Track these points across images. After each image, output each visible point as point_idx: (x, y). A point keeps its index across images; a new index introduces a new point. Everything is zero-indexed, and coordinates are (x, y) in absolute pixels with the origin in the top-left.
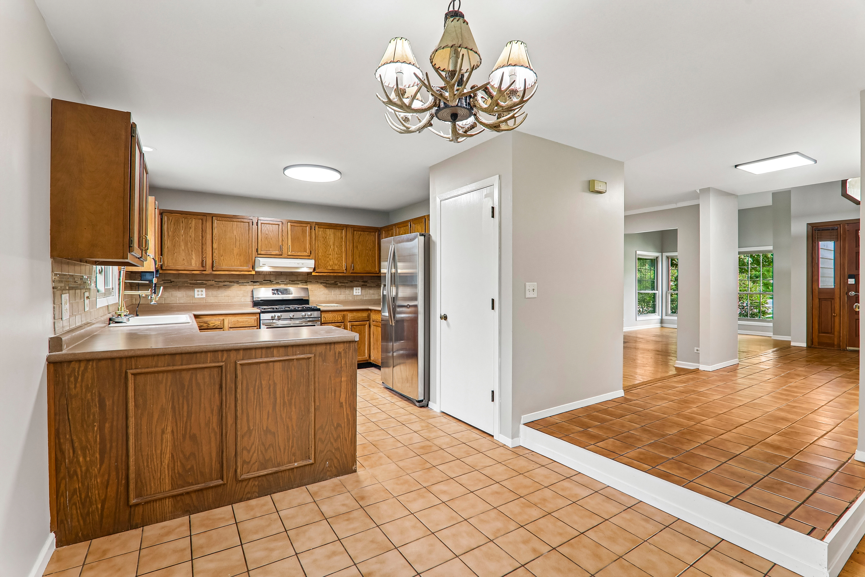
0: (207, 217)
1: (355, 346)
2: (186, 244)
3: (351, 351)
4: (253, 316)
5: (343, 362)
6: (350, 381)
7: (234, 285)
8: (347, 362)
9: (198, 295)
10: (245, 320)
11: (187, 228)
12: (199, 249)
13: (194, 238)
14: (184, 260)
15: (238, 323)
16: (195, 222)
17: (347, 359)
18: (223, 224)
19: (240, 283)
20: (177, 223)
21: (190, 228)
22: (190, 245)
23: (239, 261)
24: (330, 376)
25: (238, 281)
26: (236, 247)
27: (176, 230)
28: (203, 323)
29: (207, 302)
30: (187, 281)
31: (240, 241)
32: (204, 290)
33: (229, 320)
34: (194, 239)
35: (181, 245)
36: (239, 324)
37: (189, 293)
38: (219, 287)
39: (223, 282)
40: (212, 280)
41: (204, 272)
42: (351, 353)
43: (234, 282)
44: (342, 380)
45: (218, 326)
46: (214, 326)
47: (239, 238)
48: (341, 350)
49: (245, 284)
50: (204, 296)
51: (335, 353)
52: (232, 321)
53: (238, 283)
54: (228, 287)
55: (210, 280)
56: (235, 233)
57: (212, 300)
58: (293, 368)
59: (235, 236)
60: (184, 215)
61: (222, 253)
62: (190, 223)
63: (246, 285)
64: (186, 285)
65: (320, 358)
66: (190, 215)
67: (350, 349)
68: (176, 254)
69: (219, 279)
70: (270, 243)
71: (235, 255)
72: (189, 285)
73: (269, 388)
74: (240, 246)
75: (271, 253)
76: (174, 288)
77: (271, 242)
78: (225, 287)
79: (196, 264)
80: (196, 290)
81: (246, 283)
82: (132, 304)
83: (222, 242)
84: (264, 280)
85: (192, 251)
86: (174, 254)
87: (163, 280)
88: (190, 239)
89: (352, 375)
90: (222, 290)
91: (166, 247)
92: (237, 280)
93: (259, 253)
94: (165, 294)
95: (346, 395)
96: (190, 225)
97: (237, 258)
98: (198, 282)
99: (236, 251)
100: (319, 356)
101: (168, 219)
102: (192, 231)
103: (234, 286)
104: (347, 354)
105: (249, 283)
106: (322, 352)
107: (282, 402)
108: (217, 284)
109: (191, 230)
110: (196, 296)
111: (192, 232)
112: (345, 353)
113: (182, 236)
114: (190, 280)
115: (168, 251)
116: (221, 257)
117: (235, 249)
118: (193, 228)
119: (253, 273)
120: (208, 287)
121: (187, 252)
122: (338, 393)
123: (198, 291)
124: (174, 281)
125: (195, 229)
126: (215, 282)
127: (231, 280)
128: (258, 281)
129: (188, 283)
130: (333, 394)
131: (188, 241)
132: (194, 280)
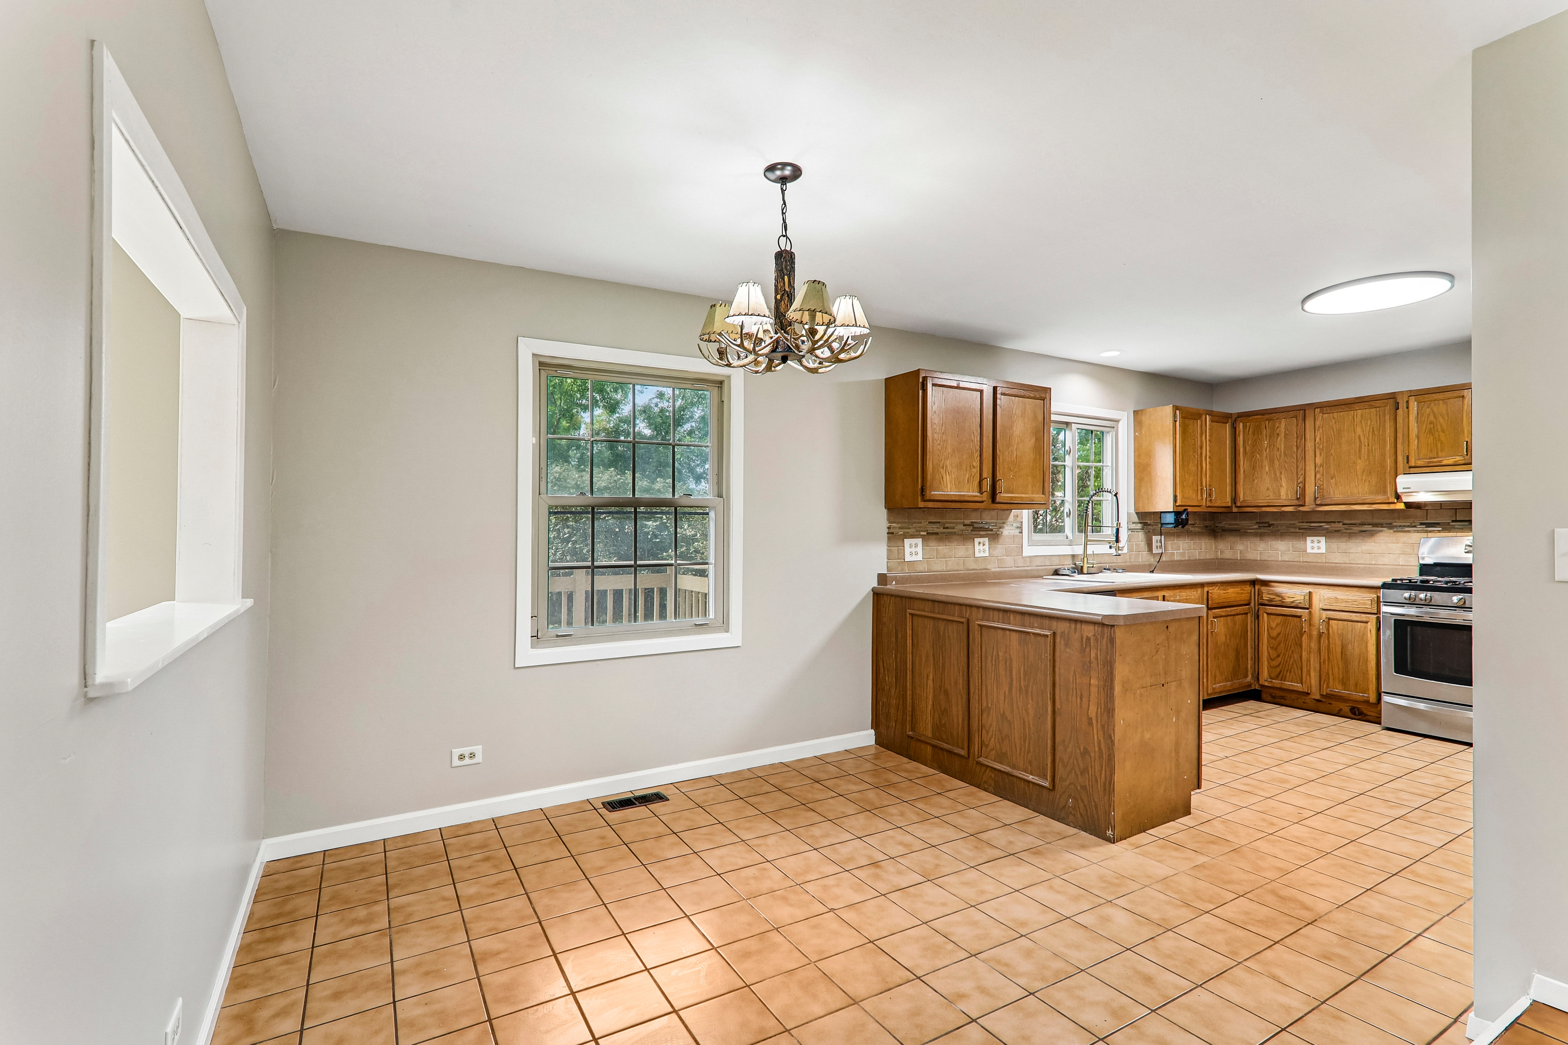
0: (1307, 411)
1: (1111, 632)
2: (1272, 462)
3: (1105, 639)
4: (1371, 593)
5: (1093, 655)
6: (1103, 689)
7: (1382, 531)
8: (1099, 657)
9: (1313, 548)
10: (1352, 598)
11: (1274, 435)
12: (1293, 469)
13: (1284, 450)
14: (1268, 489)
15: (1336, 602)
16: (1285, 424)
17: (1099, 652)
18: (1334, 418)
19: (1396, 526)
20: (1258, 430)
21: (1278, 434)
22: (1278, 463)
23: (1367, 484)
24: (1075, 671)
25: (1391, 524)
26: (1360, 458)
27: (1256, 443)
28: (1275, 595)
29: (1327, 561)
30: (1294, 524)
31: (1370, 445)
32: (1323, 539)
33: (1320, 596)
34: (1285, 452)
35: (1264, 464)
36: (1340, 604)
37: (1298, 544)
38: (1351, 535)
39: (1360, 524)
40: (1338, 522)
41: (1302, 509)
42: (1104, 643)
43: (1382, 525)
44: (1091, 682)
45: (1300, 603)
46: (1292, 602)
47: (1366, 441)
48: (1090, 635)
49: (1407, 529)
50: (1323, 550)
51: (1082, 638)
52: (1326, 597)
53: (1390, 526)
54: (1372, 534)
55: (1334, 522)
56: (1359, 430)
57: (1337, 558)
58: (1030, 645)
59: (1359, 436)
60: (1266, 416)
61: (1332, 472)
62: (1278, 427)
63: (1409, 531)
64: (1292, 530)
65: (1062, 639)
66: (1277, 413)
67: (1104, 637)
68: (1256, 480)
69: (1351, 520)
70: (1439, 440)
71: (1359, 474)
72: (1297, 530)
73: (1006, 663)
74: (1368, 456)
75: (1440, 461)
76: (1274, 535)
77: (1443, 438)
78: (1364, 534)
79: (1287, 495)
80: (1309, 539)
81: (1408, 526)
82: (1217, 559)
83: (1332, 451)
84: (1453, 521)
85: (1281, 473)
86: (1254, 480)
87: (1257, 523)
88: (1278, 453)
89: (1106, 679)
90: (1357, 541)
91: (1242, 471)
92: (1389, 521)
93: (1412, 463)
94: (1261, 546)
95: (1098, 709)
96: (1278, 430)
97: (1364, 479)
98: (1312, 525)
99: (1361, 464)
100: (1061, 637)
101: (1245, 427)
102: (1281, 439)
103: (1381, 534)
104: (1099, 643)
105: (1415, 526)
106: (1064, 632)
107: (1018, 687)
108: (1347, 529)
109: (1279, 439)
110: (1309, 550)
111: (1281, 443)
112: (1096, 640)
113: (1266, 450)
114: (1299, 522)
115: (1245, 477)
116: (1332, 479)
117: (1359, 461)
118: (1282, 435)
119: (1401, 506)
120: (1329, 534)
121: (1273, 476)
122: (1085, 700)
123: (1313, 542)
124: (1273, 525)
125: (1286, 435)
126: (1343, 524)
127: (1376, 521)
128: (1438, 524)
129: (1295, 528)
130: (1079, 701)
131: (1275, 458)
132: (1307, 523)
